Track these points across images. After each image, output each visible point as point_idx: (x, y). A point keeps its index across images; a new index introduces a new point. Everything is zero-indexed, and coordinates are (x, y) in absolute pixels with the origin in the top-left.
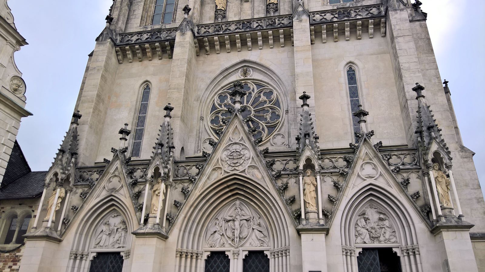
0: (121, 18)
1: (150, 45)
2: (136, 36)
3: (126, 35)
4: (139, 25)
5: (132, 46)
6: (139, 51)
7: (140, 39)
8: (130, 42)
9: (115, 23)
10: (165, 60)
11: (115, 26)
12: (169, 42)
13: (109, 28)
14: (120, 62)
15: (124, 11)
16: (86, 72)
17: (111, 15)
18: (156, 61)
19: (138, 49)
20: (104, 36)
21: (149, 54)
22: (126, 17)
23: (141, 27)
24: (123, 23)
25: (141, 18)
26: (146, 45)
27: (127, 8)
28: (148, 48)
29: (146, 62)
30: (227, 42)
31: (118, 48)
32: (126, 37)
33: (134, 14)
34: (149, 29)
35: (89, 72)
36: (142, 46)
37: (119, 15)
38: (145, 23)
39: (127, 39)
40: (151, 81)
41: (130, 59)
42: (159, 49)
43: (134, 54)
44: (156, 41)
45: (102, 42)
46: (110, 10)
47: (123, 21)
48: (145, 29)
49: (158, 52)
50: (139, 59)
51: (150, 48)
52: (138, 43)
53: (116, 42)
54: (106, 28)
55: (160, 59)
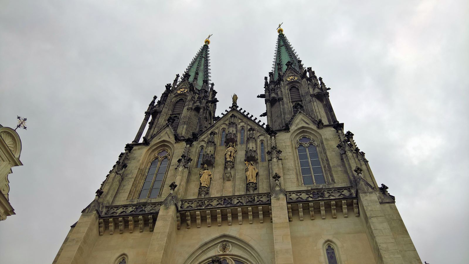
0: (111, 192)
1: (133, 217)
2: (122, 208)
3: (112, 208)
4: (126, 199)
5: (115, 218)
6: (122, 223)
7: (125, 212)
8: (115, 214)
9: (104, 196)
10: (146, 233)
11: (104, 199)
12: (153, 215)
13: (97, 201)
14: (100, 234)
15: (114, 186)
16: (64, 243)
17: (102, 189)
18: (137, 234)
19: (121, 222)
20: (90, 208)
21: (131, 227)
22: (116, 191)
23: (128, 201)
24: (111, 196)
25: (129, 192)
26: (129, 218)
27: (118, 183)
28: (131, 221)
29: (126, 235)
30: (208, 217)
31: (102, 220)
32: (112, 209)
33: (123, 189)
34: (135, 203)
35: (68, 244)
36: (125, 218)
37: (109, 189)
38: (132, 197)
39: (113, 211)
40: (128, 254)
41: (111, 231)
42: (142, 222)
43: (116, 226)
44: (140, 214)
45: (87, 214)
46: (101, 185)
47: (112, 195)
48: (131, 203)
49: (140, 224)
50: (120, 231)
51: (133, 221)
52: (122, 216)
53: (101, 214)
54: (94, 201)
55: (141, 232)
